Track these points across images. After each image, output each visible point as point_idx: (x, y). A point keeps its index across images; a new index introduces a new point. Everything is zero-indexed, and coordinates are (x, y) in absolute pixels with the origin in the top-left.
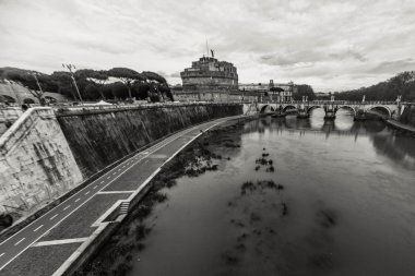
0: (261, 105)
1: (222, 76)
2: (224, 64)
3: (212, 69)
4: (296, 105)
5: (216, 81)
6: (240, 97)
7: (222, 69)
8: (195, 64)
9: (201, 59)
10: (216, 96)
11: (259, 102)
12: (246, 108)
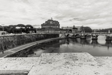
0: (66, 34)
1: (54, 25)
2: (55, 21)
3: (51, 23)
4: (80, 34)
5: (52, 26)
6: (59, 31)
7: (54, 23)
8: (46, 22)
9: (48, 20)
10: (50, 31)
11: (66, 33)
12: (60, 35)
